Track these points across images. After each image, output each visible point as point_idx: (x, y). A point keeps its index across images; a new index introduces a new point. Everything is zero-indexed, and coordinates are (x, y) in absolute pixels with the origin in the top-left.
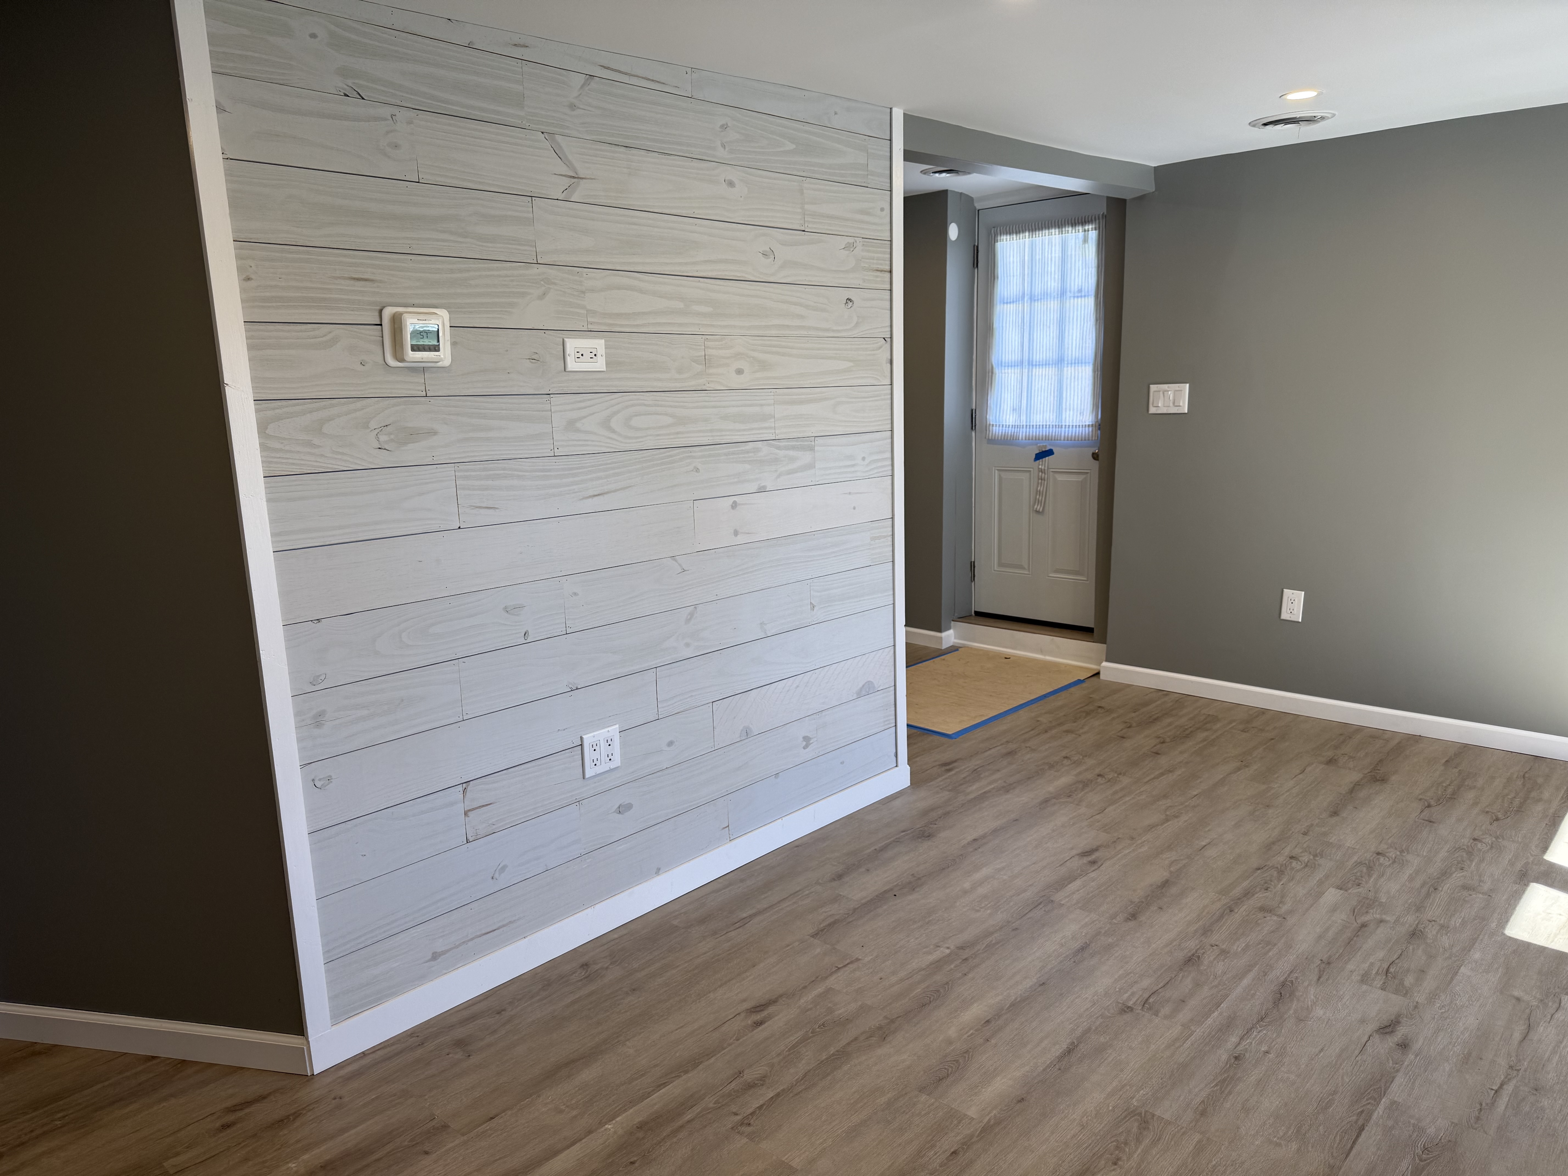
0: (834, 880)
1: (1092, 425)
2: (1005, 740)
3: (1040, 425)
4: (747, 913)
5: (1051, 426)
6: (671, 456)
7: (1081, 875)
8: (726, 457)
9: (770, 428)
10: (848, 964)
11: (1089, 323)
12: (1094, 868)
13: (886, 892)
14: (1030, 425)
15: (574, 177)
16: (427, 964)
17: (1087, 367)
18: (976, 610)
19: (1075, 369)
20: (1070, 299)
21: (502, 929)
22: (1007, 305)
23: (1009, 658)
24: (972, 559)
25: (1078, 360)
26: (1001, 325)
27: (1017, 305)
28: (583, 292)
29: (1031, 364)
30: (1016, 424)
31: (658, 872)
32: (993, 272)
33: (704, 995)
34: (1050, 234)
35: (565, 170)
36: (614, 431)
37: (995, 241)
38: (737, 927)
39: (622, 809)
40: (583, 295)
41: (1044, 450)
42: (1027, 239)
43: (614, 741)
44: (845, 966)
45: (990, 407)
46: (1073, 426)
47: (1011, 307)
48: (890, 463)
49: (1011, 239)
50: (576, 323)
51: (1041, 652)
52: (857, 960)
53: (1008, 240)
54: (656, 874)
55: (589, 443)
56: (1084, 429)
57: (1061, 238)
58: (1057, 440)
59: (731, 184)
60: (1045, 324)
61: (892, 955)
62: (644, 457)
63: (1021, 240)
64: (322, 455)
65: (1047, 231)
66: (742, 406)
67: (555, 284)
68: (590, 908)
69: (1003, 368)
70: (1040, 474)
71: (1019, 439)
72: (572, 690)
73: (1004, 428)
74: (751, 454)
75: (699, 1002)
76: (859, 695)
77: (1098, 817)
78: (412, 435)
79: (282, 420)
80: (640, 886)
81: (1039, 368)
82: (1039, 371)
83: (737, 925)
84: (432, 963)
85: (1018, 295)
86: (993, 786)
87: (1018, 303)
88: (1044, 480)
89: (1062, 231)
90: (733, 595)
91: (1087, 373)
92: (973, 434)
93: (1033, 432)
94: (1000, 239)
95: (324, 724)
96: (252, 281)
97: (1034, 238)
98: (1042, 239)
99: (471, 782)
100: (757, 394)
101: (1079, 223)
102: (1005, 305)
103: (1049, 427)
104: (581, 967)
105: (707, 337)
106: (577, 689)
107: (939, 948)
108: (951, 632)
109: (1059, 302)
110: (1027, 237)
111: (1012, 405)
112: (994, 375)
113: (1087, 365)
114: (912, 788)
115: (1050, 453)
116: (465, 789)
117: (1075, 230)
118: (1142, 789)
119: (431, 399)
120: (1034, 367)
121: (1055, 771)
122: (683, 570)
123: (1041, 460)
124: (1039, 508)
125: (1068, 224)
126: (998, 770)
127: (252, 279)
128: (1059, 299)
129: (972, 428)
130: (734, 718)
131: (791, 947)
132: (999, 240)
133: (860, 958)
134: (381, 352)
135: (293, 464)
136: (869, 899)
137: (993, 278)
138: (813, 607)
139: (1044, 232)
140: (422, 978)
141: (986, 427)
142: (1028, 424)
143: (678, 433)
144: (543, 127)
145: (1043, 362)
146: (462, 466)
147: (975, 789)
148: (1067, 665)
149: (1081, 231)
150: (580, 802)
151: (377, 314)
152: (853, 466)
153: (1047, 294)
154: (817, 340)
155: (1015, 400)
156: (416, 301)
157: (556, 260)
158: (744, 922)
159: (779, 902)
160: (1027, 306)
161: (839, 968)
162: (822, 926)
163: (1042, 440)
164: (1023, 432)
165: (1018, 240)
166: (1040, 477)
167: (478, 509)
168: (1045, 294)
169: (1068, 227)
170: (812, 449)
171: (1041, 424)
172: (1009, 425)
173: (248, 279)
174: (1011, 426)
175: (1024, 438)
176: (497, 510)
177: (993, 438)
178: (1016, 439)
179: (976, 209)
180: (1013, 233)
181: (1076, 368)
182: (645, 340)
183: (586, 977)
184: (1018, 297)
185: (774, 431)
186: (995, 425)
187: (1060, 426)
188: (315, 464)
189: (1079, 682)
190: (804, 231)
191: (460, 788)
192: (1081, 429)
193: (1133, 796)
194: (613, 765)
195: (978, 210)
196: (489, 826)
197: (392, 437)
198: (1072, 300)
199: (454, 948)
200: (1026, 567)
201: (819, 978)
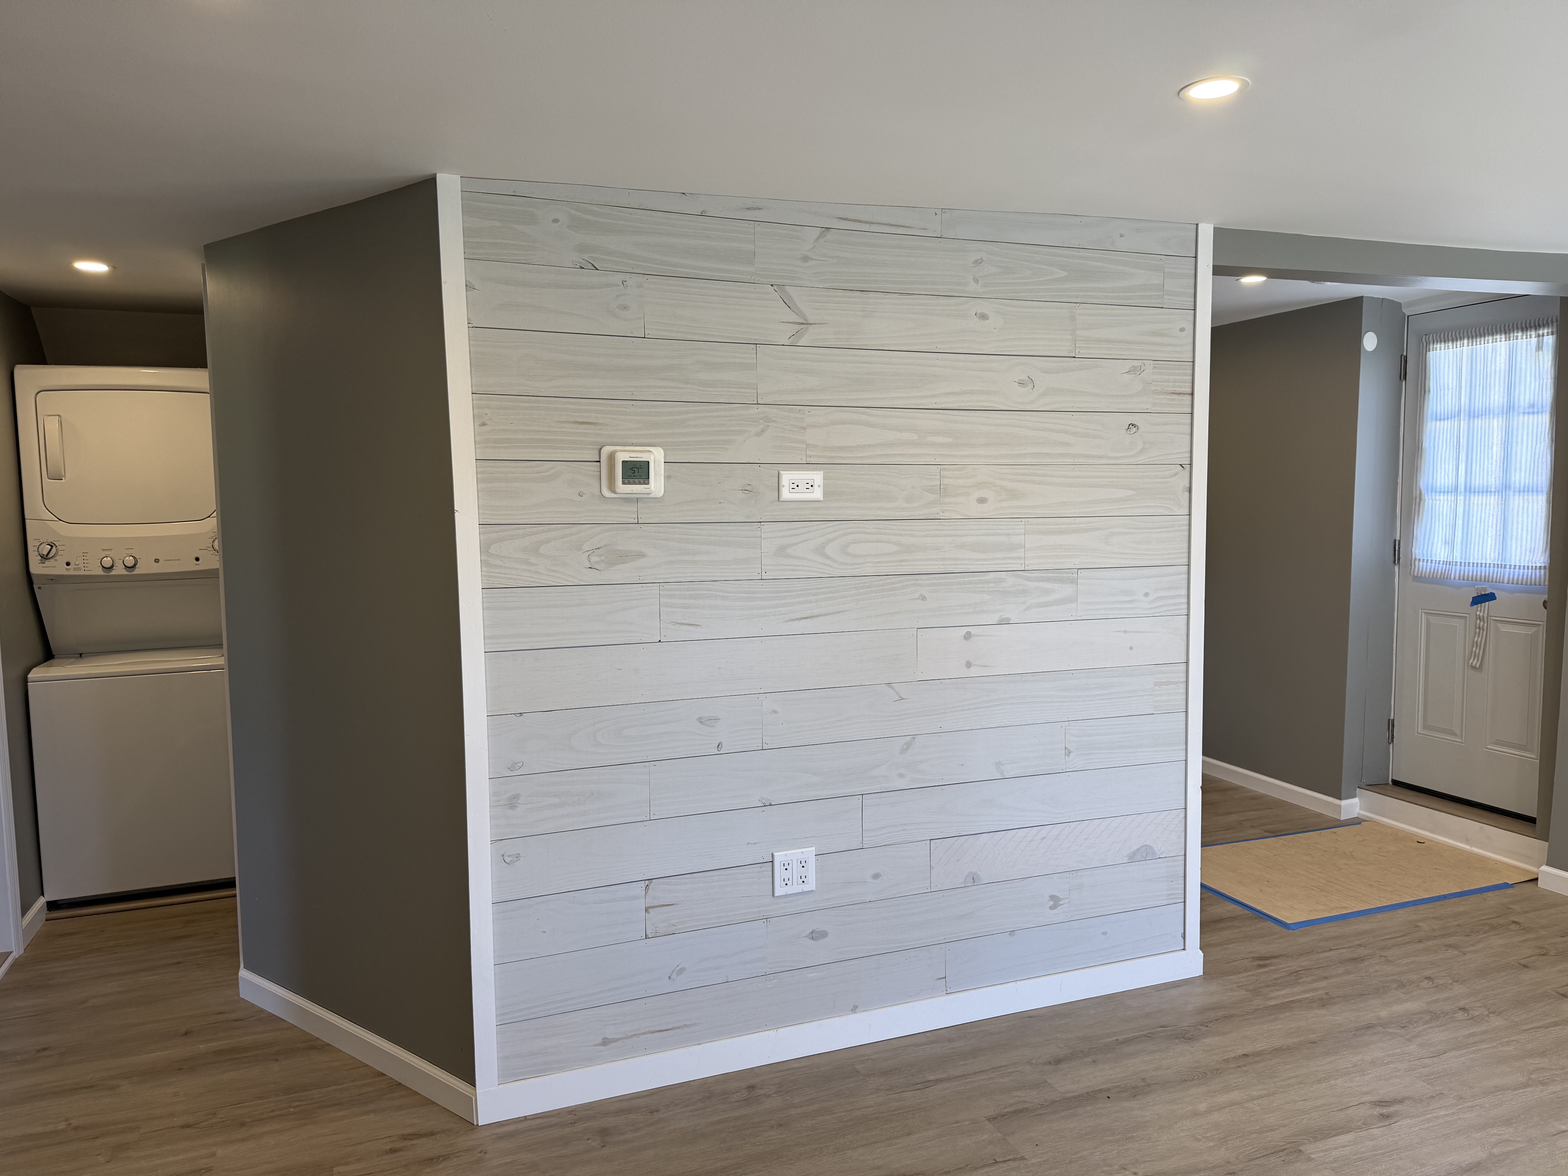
0: (1050, 1063)
1: (1545, 567)
2: (1357, 942)
3: (1482, 563)
4: (936, 1076)
5: (1492, 565)
6: (893, 583)
7: (1360, 1129)
8: (960, 586)
9: (1019, 558)
10: (1009, 1160)
11: (1543, 444)
12: (1381, 1124)
13: (1100, 1091)
14: (1465, 563)
15: (803, 324)
16: (596, 1047)
17: (1540, 497)
18: (1393, 778)
19: (1523, 498)
20: (1518, 416)
21: (676, 1031)
22: (1440, 423)
23: (1424, 843)
24: (1390, 716)
25: (1528, 488)
26: (1432, 444)
27: (1453, 423)
28: (804, 428)
29: (1470, 490)
30: (1448, 560)
31: (855, 1010)
32: (1423, 384)
33: (843, 1151)
34: (1494, 340)
35: (793, 318)
36: (828, 558)
37: (1428, 350)
38: (917, 1088)
39: (816, 936)
40: (803, 431)
41: (1483, 593)
42: (1465, 347)
43: (808, 863)
44: (1004, 1161)
45: (1417, 539)
46: (1520, 566)
47: (1446, 425)
48: (1186, 600)
49: (1446, 348)
50: (794, 456)
51: (1467, 841)
52: (1023, 1158)
53: (1443, 348)
54: (852, 1011)
55: (800, 568)
56: (1534, 571)
57: (1508, 345)
58: (1499, 582)
59: (984, 317)
60: (1487, 444)
61: (1063, 1164)
62: (861, 583)
63: (1458, 348)
64: (537, 572)
65: (1490, 338)
66: (983, 535)
67: (774, 421)
68: (772, 1031)
69: (1434, 494)
70: (1478, 621)
71: (1450, 578)
72: (765, 806)
73: (1433, 564)
74: (991, 585)
75: (834, 1156)
76: (1133, 858)
77: (1428, 1061)
78: (623, 557)
79: (503, 541)
80: (832, 1019)
81: (1478, 496)
82: (1478, 500)
83: (918, 1086)
84: (602, 1048)
85: (1453, 411)
86: (1308, 995)
87: (1453, 419)
88: (1483, 630)
89: (1510, 337)
90: (962, 729)
91: (1540, 503)
92: (1396, 568)
93: (1470, 571)
94: (1433, 348)
95: (517, 807)
96: (487, 426)
97: (1474, 346)
98: (1484, 346)
99: (654, 880)
100: (1002, 523)
101: (1531, 327)
102: (1438, 422)
103: (1490, 567)
104: (747, 1088)
105: (944, 466)
106: (770, 805)
107: (1124, 1171)
108: (1356, 801)
109: (1504, 419)
110: (1466, 344)
111: (1444, 538)
112: (1422, 502)
113: (1540, 493)
114: (1203, 978)
115: (1491, 597)
116: (647, 885)
117: (1527, 335)
118: (1513, 1038)
119: (642, 526)
120: (1472, 494)
121: (1404, 993)
122: (901, 698)
123: (1479, 605)
124: (1476, 663)
125: (1518, 329)
126: (1327, 978)
127: (487, 424)
128: (1504, 416)
129: (1394, 562)
130: (958, 861)
131: (959, 1124)
132: (1431, 349)
133: (1027, 1157)
134: (597, 485)
135: (511, 579)
136: (1076, 1094)
137: (1423, 393)
138: (1068, 753)
139: (1486, 338)
140: (589, 1060)
141: (1411, 562)
142: (1463, 561)
143: (902, 561)
144: (772, 280)
145: (1483, 489)
146: (666, 586)
147: (1283, 995)
148: (1497, 862)
149: (1533, 336)
150: (768, 920)
151: (597, 452)
152: (1131, 601)
153: (1489, 410)
154: (1088, 468)
155: (1448, 532)
156: (635, 441)
157: (777, 400)
158: (928, 1084)
159: (975, 1073)
160: (1464, 423)
161: (996, 1162)
162: (1006, 1110)
163: (1481, 581)
164: (1456, 571)
165: (1455, 349)
166: (1477, 626)
167: (679, 625)
168: (1487, 410)
169: (1517, 333)
170: (1074, 582)
171: (1480, 562)
172: (1440, 561)
173: (484, 424)
174: (1441, 562)
175: (1457, 578)
176: (698, 627)
177: (1419, 575)
178: (1447, 578)
179: (1405, 315)
180: (1449, 340)
181: (1526, 497)
182: (870, 471)
183: (746, 1100)
184: (1453, 413)
185: (1023, 561)
186: (1422, 560)
187: (1503, 566)
188: (529, 579)
189: (1506, 886)
190: (1074, 357)
191: (643, 884)
192: (1530, 571)
193: (1494, 1044)
194: (806, 888)
195: (1408, 317)
196: (669, 926)
197: (603, 558)
198: (1521, 417)
199: (625, 1038)
200: (1458, 733)
201: (969, 1166)
